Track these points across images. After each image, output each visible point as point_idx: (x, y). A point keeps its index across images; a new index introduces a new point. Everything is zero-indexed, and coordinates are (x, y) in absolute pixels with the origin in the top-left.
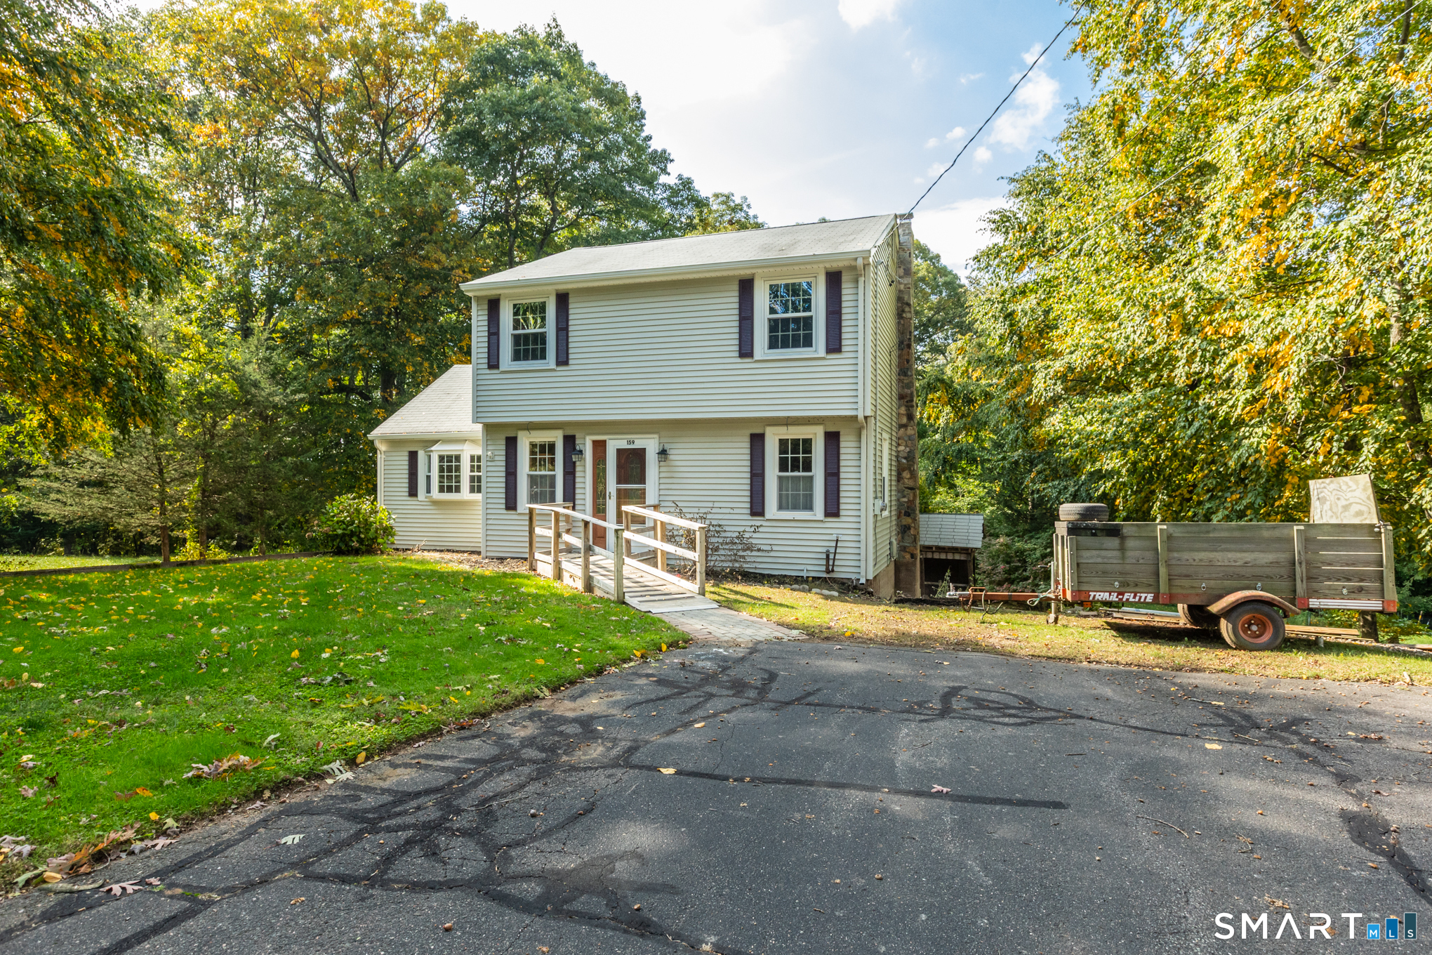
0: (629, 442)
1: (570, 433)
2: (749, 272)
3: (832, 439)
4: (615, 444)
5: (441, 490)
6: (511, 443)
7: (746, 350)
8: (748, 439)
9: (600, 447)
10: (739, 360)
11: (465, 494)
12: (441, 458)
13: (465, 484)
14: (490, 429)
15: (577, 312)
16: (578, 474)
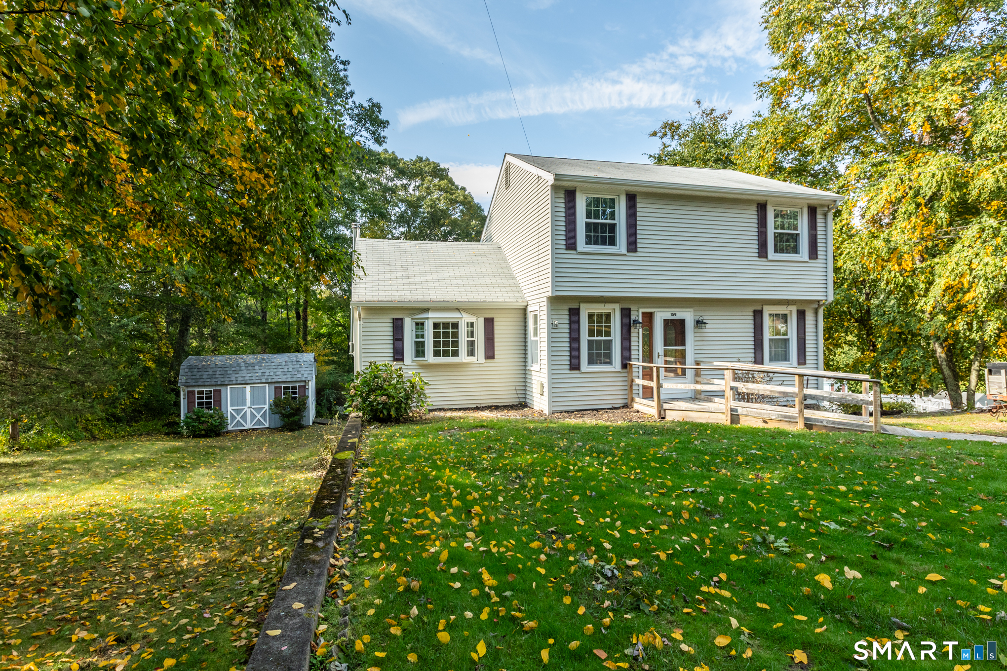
0: (672, 314)
1: (626, 306)
2: (764, 198)
3: (801, 314)
4: (660, 317)
5: (437, 354)
6: (574, 314)
7: (762, 252)
8: (752, 314)
9: (649, 317)
10: (758, 259)
11: (463, 357)
12: (436, 325)
13: (463, 348)
14: (555, 301)
15: (642, 208)
16: (633, 339)
